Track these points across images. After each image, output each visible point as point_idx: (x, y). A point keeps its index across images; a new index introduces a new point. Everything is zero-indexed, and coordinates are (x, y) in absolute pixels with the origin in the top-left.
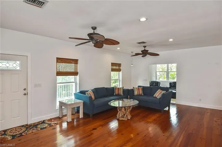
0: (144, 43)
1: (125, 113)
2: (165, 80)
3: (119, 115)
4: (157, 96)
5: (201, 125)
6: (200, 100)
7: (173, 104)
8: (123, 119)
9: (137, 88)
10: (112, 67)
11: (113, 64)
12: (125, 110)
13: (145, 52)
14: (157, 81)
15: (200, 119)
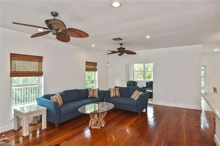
0: (120, 39)
1: (98, 120)
2: (142, 79)
3: (91, 122)
4: (134, 98)
5: (179, 129)
6: (176, 100)
7: (151, 105)
8: (97, 127)
9: (113, 89)
10: (87, 66)
11: (87, 63)
12: (98, 117)
13: (121, 50)
14: (134, 81)
15: (177, 122)
